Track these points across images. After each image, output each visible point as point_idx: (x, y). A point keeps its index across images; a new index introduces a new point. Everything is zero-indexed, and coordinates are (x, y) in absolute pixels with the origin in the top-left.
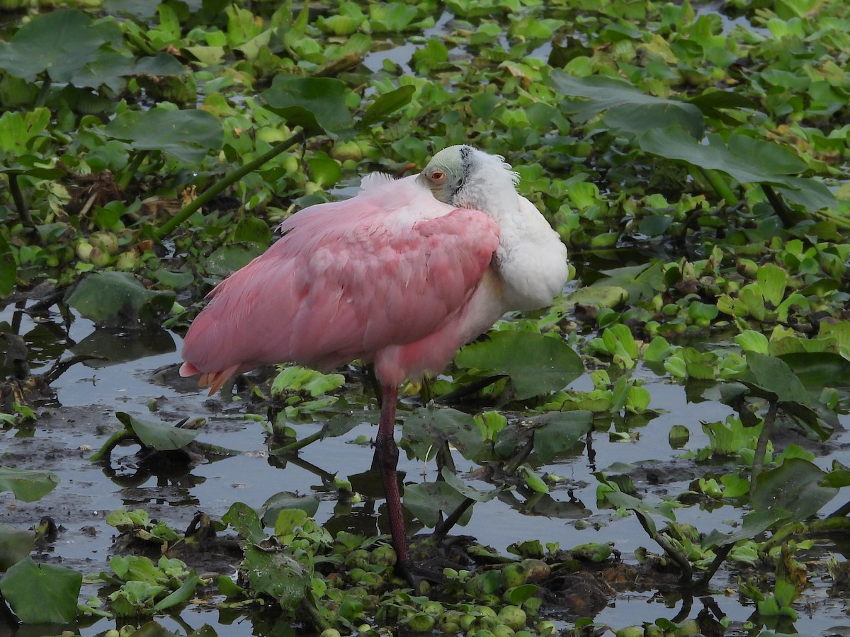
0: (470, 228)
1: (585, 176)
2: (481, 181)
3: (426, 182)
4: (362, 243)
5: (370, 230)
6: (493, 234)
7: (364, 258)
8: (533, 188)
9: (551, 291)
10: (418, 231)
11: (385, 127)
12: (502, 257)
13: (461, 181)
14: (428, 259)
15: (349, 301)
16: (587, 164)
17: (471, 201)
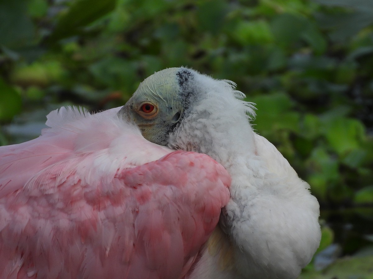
0: (192, 177)
1: (344, 110)
2: (205, 114)
3: (131, 116)
4: (47, 196)
5: (58, 180)
6: (222, 185)
7: (50, 217)
8: (277, 126)
9: (298, 258)
10: (123, 181)
11: (81, 43)
12: (234, 215)
13: (178, 115)
14: (135, 218)
15: (31, 274)
16: (349, 94)
17: (191, 141)
